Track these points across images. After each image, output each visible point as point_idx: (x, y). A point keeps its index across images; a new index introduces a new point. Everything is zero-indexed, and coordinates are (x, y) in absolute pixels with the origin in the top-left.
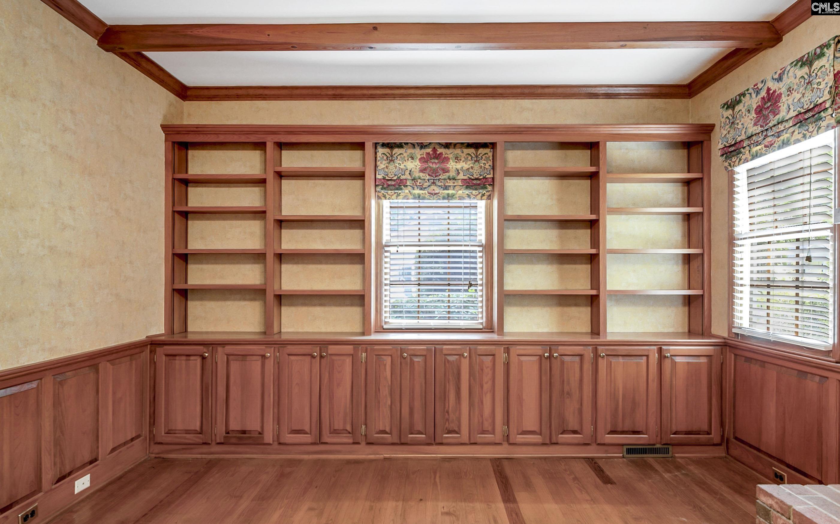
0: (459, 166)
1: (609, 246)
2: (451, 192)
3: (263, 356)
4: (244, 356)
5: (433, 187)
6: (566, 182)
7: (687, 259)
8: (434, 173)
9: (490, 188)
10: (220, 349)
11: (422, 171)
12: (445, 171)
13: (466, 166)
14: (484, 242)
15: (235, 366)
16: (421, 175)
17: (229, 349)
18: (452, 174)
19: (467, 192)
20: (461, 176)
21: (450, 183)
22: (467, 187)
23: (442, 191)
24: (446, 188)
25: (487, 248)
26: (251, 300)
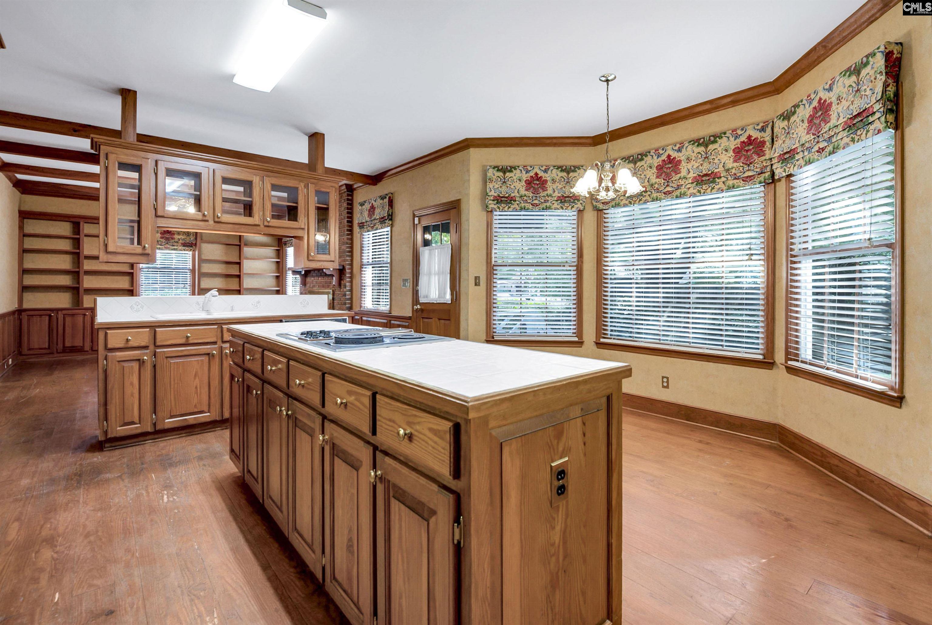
0: (179, 237)
1: (245, 272)
2: (175, 247)
3: (85, 315)
4: (73, 315)
5: (167, 245)
6: (228, 246)
7: (277, 277)
8: (167, 239)
9: (194, 247)
10: (60, 312)
11: (162, 238)
12: (173, 239)
13: (183, 237)
14: (191, 268)
15: (68, 319)
16: (161, 240)
17: (65, 312)
18: (176, 240)
19: (184, 248)
20: (181, 241)
21: (176, 244)
22: (184, 246)
23: (171, 247)
24: (173, 246)
25: (193, 271)
26: (63, 292)
